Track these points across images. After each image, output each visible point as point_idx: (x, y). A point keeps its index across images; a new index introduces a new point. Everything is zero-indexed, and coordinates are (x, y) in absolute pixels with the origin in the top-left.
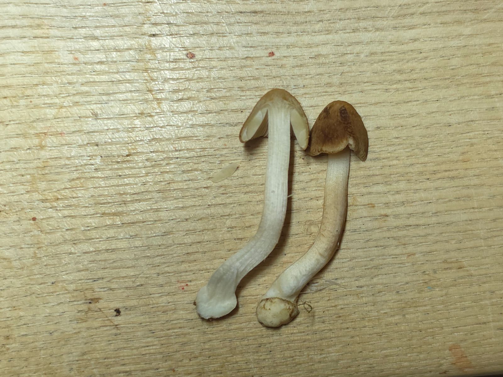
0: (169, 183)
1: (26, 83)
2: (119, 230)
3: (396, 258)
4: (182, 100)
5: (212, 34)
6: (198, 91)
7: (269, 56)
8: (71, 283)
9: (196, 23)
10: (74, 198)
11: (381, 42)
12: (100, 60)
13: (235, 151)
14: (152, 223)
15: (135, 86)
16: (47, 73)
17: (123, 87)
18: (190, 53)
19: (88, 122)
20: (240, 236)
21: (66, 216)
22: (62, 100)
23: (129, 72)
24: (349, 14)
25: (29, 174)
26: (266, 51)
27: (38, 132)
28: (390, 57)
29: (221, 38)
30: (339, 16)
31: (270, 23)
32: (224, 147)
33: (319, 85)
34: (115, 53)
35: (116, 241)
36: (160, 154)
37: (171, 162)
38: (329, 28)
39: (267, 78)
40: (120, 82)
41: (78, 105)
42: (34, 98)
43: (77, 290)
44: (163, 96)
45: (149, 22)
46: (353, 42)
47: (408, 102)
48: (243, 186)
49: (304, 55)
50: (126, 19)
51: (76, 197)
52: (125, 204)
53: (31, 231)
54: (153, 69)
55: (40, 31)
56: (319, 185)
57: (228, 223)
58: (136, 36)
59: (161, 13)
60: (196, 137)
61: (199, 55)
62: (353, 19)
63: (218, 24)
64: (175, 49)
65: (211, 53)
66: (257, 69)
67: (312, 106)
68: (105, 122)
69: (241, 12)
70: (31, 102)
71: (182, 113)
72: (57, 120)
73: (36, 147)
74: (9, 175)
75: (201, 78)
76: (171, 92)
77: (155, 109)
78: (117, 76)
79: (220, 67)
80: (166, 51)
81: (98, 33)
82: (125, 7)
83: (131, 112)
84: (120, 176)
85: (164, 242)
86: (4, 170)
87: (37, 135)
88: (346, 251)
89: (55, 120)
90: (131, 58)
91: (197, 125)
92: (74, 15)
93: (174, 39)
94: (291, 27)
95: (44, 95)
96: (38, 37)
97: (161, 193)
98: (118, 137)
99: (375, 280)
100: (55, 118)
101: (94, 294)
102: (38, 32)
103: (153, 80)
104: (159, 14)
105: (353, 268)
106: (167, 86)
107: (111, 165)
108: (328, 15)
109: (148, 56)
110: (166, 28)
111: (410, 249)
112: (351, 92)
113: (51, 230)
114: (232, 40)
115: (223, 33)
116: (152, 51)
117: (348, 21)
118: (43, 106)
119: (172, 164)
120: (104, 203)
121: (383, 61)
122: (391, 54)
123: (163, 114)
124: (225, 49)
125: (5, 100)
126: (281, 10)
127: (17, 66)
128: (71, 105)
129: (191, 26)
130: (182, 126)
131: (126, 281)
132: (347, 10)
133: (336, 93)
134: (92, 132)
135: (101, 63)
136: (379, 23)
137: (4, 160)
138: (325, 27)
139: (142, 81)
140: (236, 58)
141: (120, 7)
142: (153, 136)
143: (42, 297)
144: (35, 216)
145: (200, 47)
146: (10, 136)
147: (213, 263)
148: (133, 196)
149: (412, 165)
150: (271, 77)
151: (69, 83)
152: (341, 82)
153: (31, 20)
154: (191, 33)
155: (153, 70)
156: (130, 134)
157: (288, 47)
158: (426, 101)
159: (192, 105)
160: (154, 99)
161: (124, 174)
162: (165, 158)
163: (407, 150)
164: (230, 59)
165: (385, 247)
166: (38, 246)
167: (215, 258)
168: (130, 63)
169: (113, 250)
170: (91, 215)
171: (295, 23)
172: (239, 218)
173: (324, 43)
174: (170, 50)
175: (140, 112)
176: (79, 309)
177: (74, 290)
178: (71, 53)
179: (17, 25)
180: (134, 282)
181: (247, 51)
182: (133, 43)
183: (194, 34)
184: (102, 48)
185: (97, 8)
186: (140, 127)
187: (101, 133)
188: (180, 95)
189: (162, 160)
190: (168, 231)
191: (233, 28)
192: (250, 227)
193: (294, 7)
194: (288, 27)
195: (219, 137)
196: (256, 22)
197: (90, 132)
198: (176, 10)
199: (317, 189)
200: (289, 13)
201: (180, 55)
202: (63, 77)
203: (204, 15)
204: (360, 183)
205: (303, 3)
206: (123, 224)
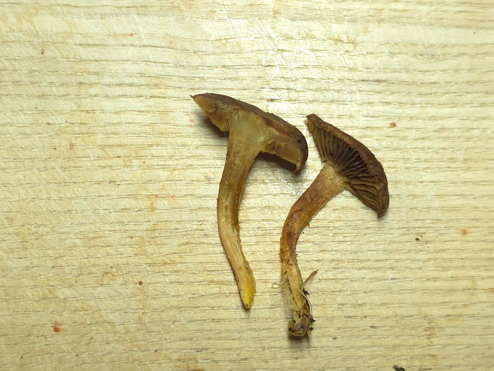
1: (139, 143)
2: (226, 300)
5: (332, 101)
6: (314, 159)
7: (391, 127)
8: (174, 353)
9: (317, 90)
10: (181, 263)
13: (349, 224)
14: (260, 294)
16: (162, 133)
19: (201, 186)
20: (350, 314)
21: (173, 282)
22: (176, 162)
24: (477, 87)
25: (138, 237)
26: (387, 122)
27: (150, 194)
29: (341, 106)
30: (466, 89)
31: (393, 93)
32: (339, 219)
33: (442, 160)
35: (222, 310)
36: (271, 222)
38: (455, 101)
39: (387, 149)
41: (191, 168)
42: (147, 159)
43: (179, 360)
45: (268, 87)
46: (480, 116)
48: (356, 261)
49: (428, 128)
50: (245, 82)
51: (184, 263)
53: (137, 296)
55: (157, 90)
56: (437, 265)
57: (339, 299)
58: (254, 100)
62: (481, 92)
63: (338, 91)
64: (293, 115)
66: (377, 140)
67: (433, 182)
68: (218, 187)
69: (363, 81)
70: (144, 162)
71: (297, 182)
72: (170, 182)
73: (147, 209)
74: (118, 235)
77: (269, 176)
82: (244, 70)
85: (272, 316)
86: (113, 231)
87: (149, 196)
88: (461, 337)
89: (167, 182)
92: (192, 76)
93: (292, 105)
94: (415, 98)
95: (158, 156)
96: (154, 97)
97: (270, 264)
100: (167, 181)
101: (197, 364)
102: (156, 92)
104: (279, 79)
105: (468, 356)
108: (454, 88)
110: (285, 93)
112: (475, 169)
113: (157, 295)
114: (352, 109)
115: (343, 101)
117: (475, 94)
118: (156, 167)
120: (212, 271)
123: (277, 182)
124: (345, 118)
125: (118, 159)
126: (405, 80)
127: (132, 125)
128: (185, 168)
129: (310, 92)
131: (230, 354)
132: (474, 83)
133: (459, 169)
134: (204, 197)
137: (114, 221)
138: (450, 100)
140: (356, 127)
141: (238, 70)
142: (265, 204)
144: (142, 280)
146: (121, 196)
147: (321, 341)
150: (391, 149)
152: (465, 157)
153: (149, 79)
154: (311, 100)
156: (243, 200)
157: (411, 118)
159: (307, 174)
160: (269, 165)
162: (277, 227)
164: (350, 128)
167: (323, 336)
169: (218, 321)
170: (198, 282)
171: (419, 94)
172: (350, 295)
173: (449, 116)
174: (288, 115)
175: (253, 178)
177: (177, 360)
178: (187, 115)
179: (134, 84)
180: (238, 355)
181: (368, 120)
183: (313, 101)
185: (216, 69)
186: (253, 194)
187: (213, 199)
189: (274, 229)
190: (275, 303)
191: (354, 97)
192: (362, 305)
193: (419, 77)
194: (412, 98)
195: (333, 208)
196: (379, 91)
197: (202, 197)
198: (296, 76)
199: (434, 269)
200: (414, 83)
201: (298, 121)
202: (178, 138)
203: (325, 81)
204: (480, 266)
205: (429, 74)
206: (230, 293)
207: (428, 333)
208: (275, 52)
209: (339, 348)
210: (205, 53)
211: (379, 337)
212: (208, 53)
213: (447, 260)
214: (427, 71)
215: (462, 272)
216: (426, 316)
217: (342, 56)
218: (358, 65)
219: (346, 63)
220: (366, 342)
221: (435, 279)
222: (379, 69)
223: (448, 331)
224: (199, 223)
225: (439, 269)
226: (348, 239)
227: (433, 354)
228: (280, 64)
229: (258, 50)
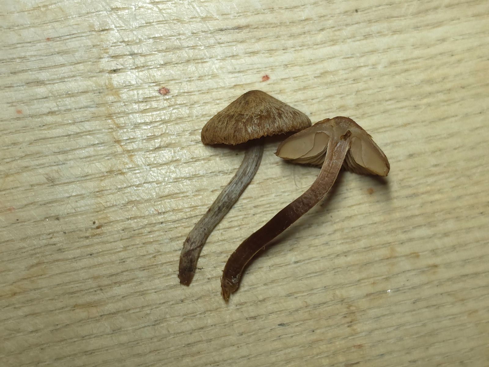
0: (155, 257)
2: (98, 325)
3: (454, 318)
4: (159, 148)
5: (188, 61)
6: (179, 135)
7: (263, 81)
9: (167, 50)
10: (35, 290)
11: (401, 47)
12: (50, 110)
14: (138, 310)
15: (98, 138)
17: (83, 140)
18: (163, 88)
19: (43, 191)
20: (252, 314)
21: (28, 315)
22: (7, 166)
23: (88, 121)
24: (358, 17)
26: (258, 75)
28: (415, 65)
29: (200, 65)
30: (345, 20)
31: (259, 39)
33: (330, 110)
34: (68, 99)
35: (96, 338)
36: (139, 220)
37: (155, 229)
38: (335, 38)
40: (79, 134)
41: (27, 171)
44: (135, 146)
45: (107, 55)
46: (366, 51)
47: (444, 119)
49: (307, 75)
50: (77, 54)
51: (38, 289)
52: (101, 290)
54: (119, 113)
56: (346, 237)
58: (92, 75)
59: (120, 42)
60: (183, 193)
61: (175, 90)
62: (363, 22)
63: (193, 48)
64: (144, 85)
65: (190, 85)
68: (66, 188)
69: (222, 30)
71: (161, 165)
72: (4, 192)
75: (180, 118)
76: (145, 139)
77: (127, 164)
78: (74, 129)
79: (203, 102)
80: (133, 90)
81: (43, 75)
82: (74, 39)
83: (97, 172)
84: (91, 255)
85: (157, 334)
88: (389, 317)
90: (89, 104)
91: (182, 178)
92: (11, 56)
93: (141, 73)
94: (286, 42)
97: (145, 271)
98: (84, 205)
99: (431, 351)
103: (119, 127)
105: (401, 339)
106: (138, 133)
107: (78, 242)
108: (330, 22)
109: (111, 98)
110: (129, 61)
111: (471, 305)
112: (371, 114)
113: (10, 335)
114: (214, 66)
115: (201, 59)
116: (115, 91)
117: (357, 25)
119: (155, 231)
120: (75, 292)
121: (407, 70)
122: (415, 61)
123: (138, 170)
124: (207, 78)
126: (271, 22)
128: (20, 171)
129: (160, 54)
130: (164, 181)
132: (353, 12)
134: (50, 203)
135: (52, 113)
136: (396, 24)
138: (329, 37)
139: (106, 131)
140: (222, 87)
141: (67, 41)
142: (128, 199)
145: (174, 80)
147: (223, 353)
148: (111, 278)
149: (459, 197)
151: (14, 144)
152: (357, 103)
154: (162, 63)
155: (119, 115)
156: (99, 199)
157: (286, 66)
158: (467, 115)
159: (173, 154)
160: (124, 151)
161: (96, 251)
162: (146, 225)
163: (450, 180)
164: (215, 90)
165: (438, 307)
167: (224, 346)
168: (89, 109)
169: (92, 352)
170: (59, 309)
171: (291, 36)
173: (329, 56)
174: (138, 87)
175: (107, 170)
178: (12, 106)
181: (234, 77)
182: (90, 83)
183: (165, 64)
184: (50, 95)
185: (39, 44)
186: (110, 189)
187: (62, 203)
188: (157, 142)
189: (143, 228)
190: (159, 318)
191: (214, 51)
192: (264, 300)
193: (287, 16)
194: (283, 42)
195: (211, 190)
196: (242, 40)
197: (48, 203)
198: (140, 37)
199: (343, 241)
200: (282, 24)
201: (151, 92)
202: (5, 137)
203: (175, 38)
204: (396, 229)
205: (298, 10)
206: (101, 316)
207: (348, 320)
208: (109, 13)
209: (245, 358)
210: (22, 27)
211: (291, 335)
212: (26, 26)
213: (356, 228)
214: (295, 7)
215: (376, 240)
216: (342, 301)
217: (191, 4)
218: (212, 12)
219: (197, 12)
220: (277, 345)
221: (346, 254)
222: (238, 13)
223: (372, 313)
224: (49, 237)
225: (349, 240)
226: (235, 224)
227: (359, 344)
228: (118, 25)
229: (88, 13)
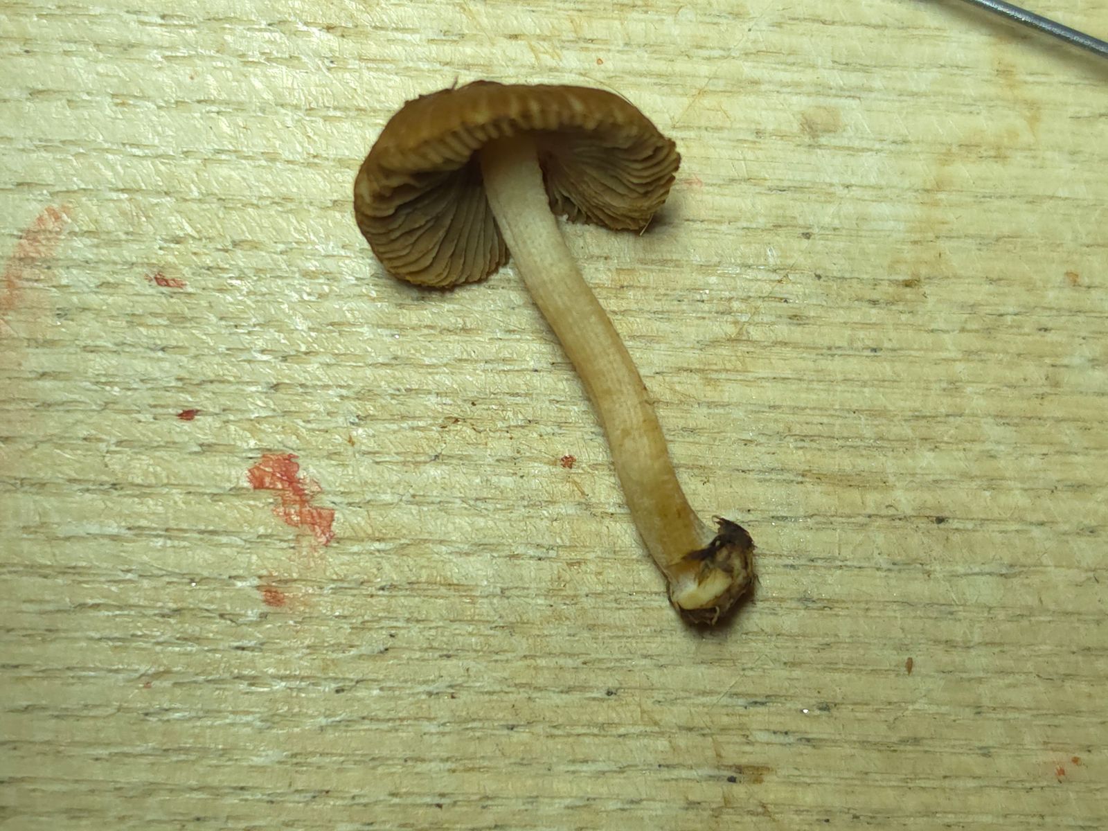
143: (569, 735)
166: (573, 555)
176: (691, 798)
